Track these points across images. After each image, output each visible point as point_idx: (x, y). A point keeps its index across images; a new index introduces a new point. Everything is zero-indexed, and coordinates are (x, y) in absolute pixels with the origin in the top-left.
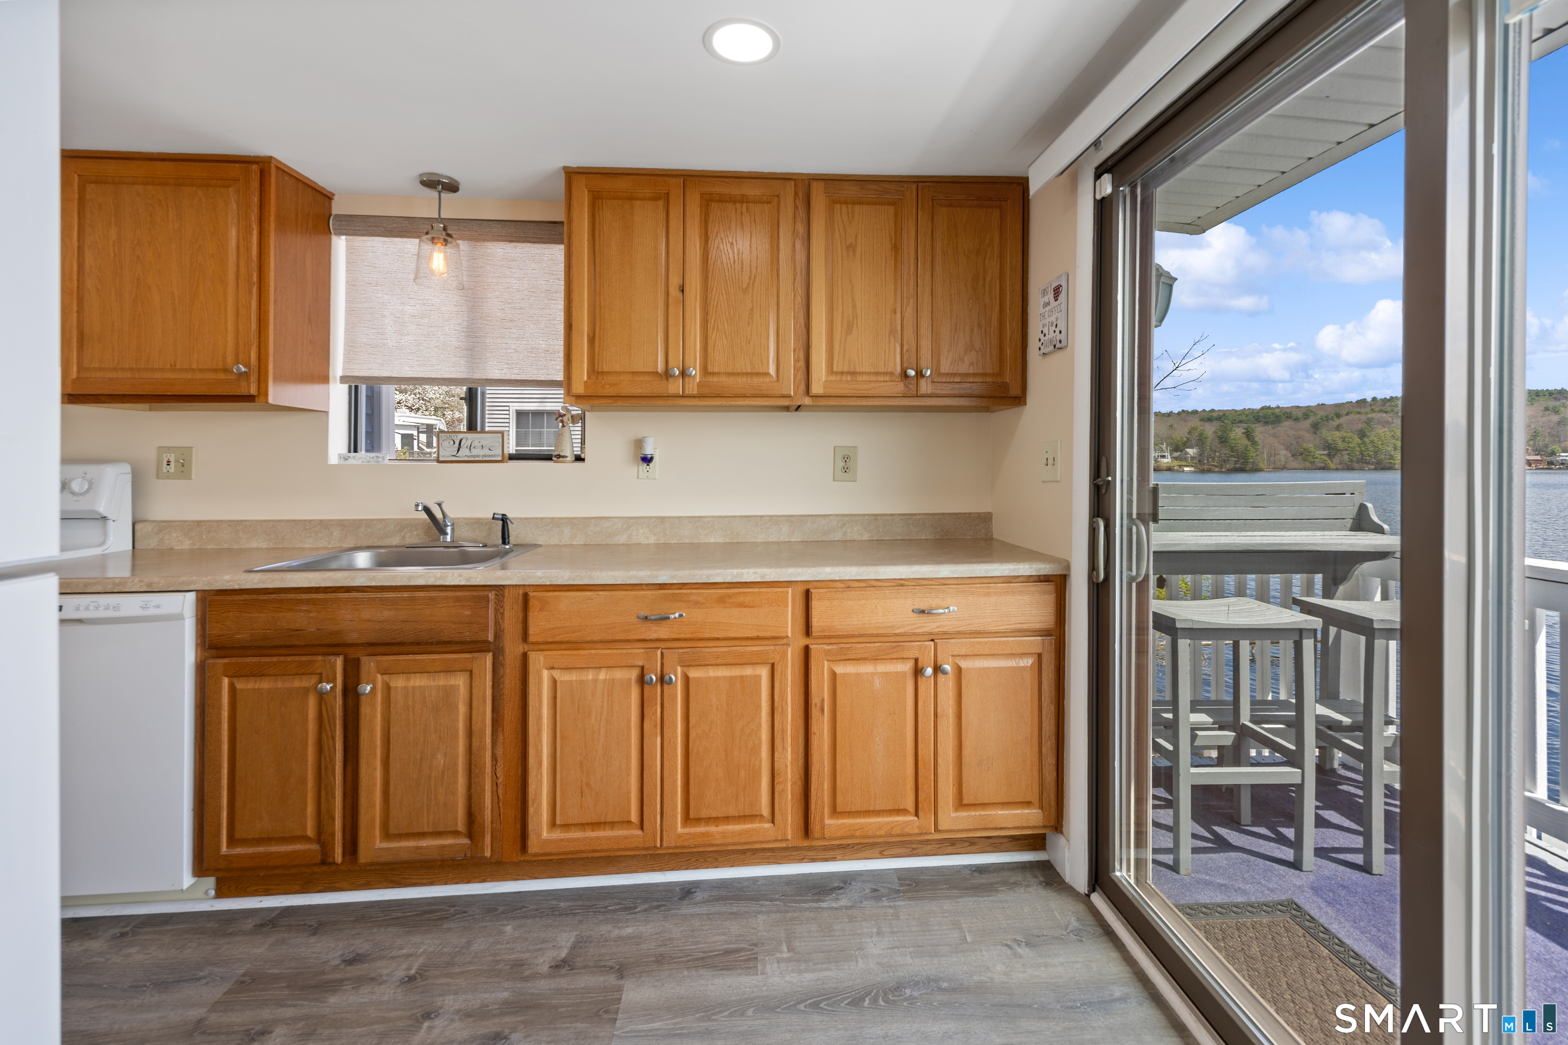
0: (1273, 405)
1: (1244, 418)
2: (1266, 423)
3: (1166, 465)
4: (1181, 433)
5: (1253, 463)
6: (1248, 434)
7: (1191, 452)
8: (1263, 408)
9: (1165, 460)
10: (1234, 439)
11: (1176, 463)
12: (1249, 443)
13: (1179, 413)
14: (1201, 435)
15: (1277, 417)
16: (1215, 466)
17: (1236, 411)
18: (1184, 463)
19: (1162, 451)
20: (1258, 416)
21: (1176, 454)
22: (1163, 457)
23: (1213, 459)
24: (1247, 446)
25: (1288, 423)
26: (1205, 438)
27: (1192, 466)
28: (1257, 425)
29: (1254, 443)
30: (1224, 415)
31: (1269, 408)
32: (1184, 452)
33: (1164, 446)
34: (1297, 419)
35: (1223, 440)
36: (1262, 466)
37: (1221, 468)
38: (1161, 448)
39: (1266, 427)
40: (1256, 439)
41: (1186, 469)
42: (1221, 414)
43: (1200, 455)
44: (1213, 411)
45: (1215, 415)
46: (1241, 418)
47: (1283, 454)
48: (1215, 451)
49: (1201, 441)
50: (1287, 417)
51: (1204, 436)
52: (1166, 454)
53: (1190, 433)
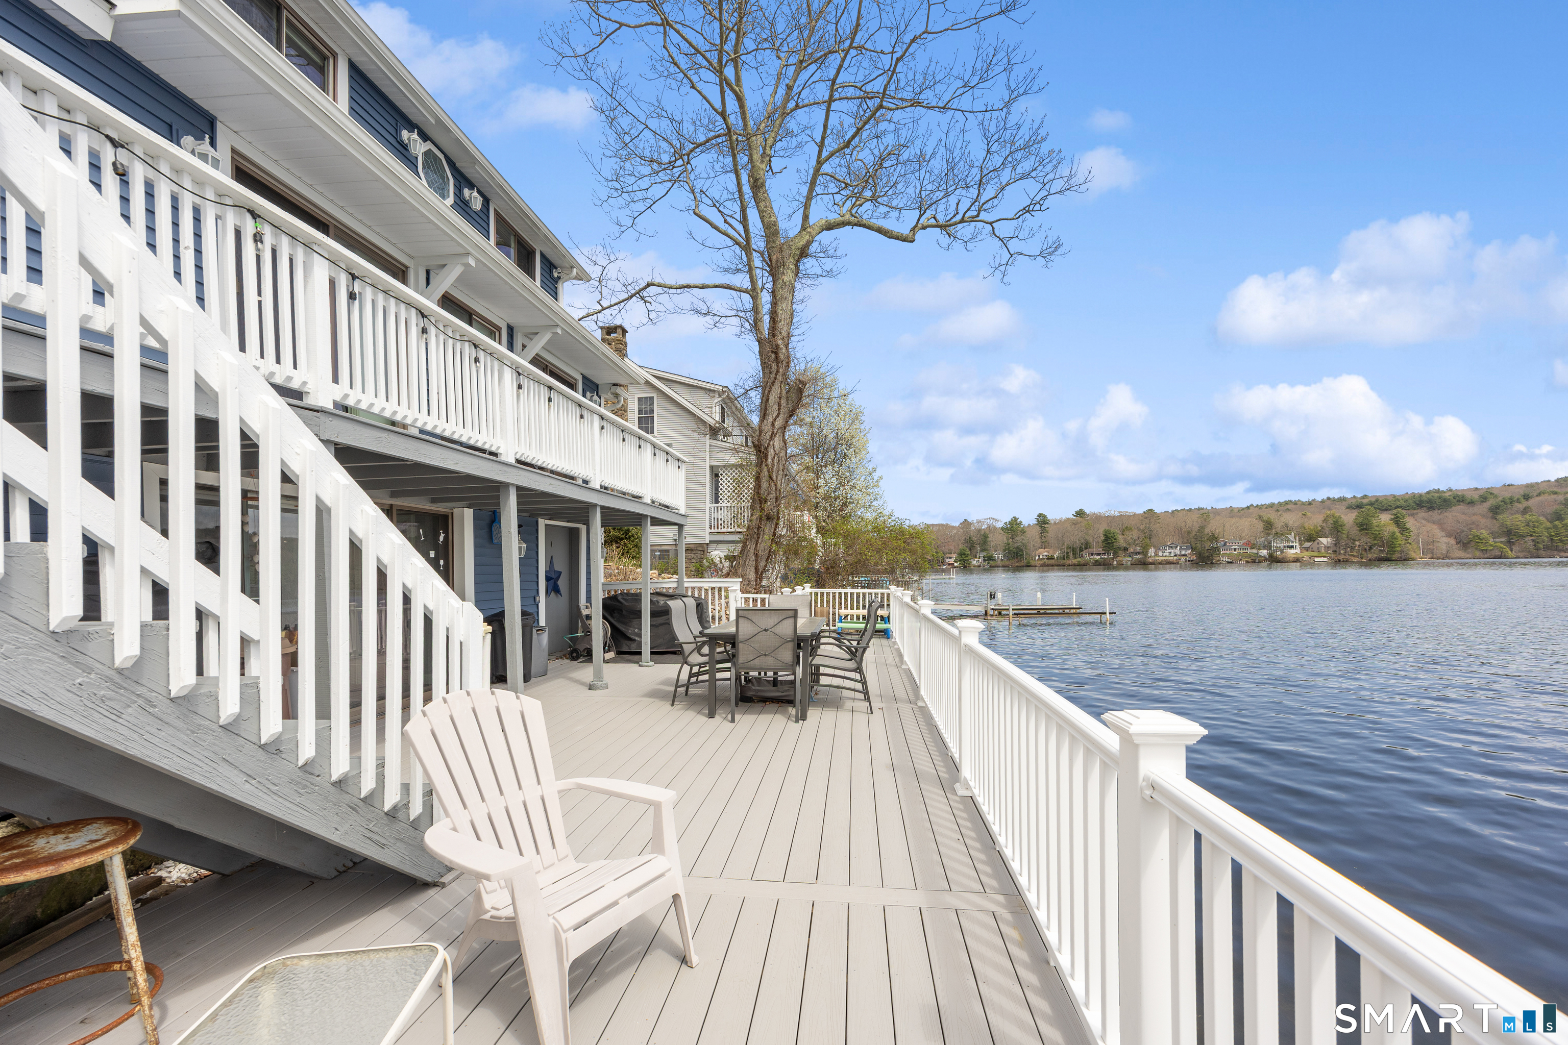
0: (1443, 488)
1: (1402, 503)
2: (1431, 508)
3: (1293, 556)
4: (1316, 520)
5: (1402, 552)
6: (1397, 521)
7: (1324, 541)
8: (1428, 493)
9: (1292, 551)
10: (1378, 526)
11: (1306, 555)
12: (1396, 530)
13: (1323, 502)
14: (1336, 522)
15: (1445, 500)
16: (1354, 556)
17: (1394, 496)
18: (1316, 554)
19: (1288, 541)
20: (1420, 501)
21: (1307, 544)
22: (1292, 547)
23: (1352, 548)
24: (1394, 533)
25: (1461, 507)
26: (1341, 526)
27: (1324, 557)
28: (1418, 511)
29: (1404, 530)
30: (1377, 501)
31: (1438, 491)
32: (1316, 542)
33: (1291, 537)
34: (1472, 503)
35: (1364, 527)
36: (1413, 555)
37: (1362, 558)
38: (1287, 537)
39: (1430, 513)
40: (1408, 525)
41: (1316, 560)
42: (1373, 500)
43: (1335, 545)
44: (1365, 496)
45: (1365, 501)
46: (1398, 504)
47: (1444, 542)
48: (1354, 540)
49: (1336, 528)
50: (1459, 501)
51: (1340, 523)
52: (1294, 544)
53: (1325, 521)
